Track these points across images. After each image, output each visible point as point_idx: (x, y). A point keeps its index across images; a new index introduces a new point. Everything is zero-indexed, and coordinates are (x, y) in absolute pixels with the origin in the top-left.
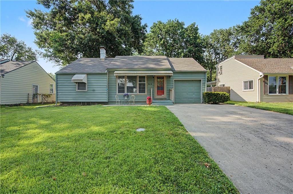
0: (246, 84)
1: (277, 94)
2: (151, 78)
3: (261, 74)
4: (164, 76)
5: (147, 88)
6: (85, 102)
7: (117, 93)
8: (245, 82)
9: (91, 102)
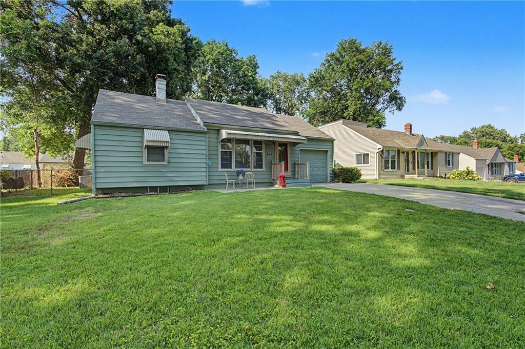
0: (359, 157)
1: (390, 170)
2: (271, 144)
3: (379, 146)
4: (289, 142)
5: (266, 160)
6: (157, 187)
7: (220, 169)
8: (357, 155)
9: (170, 186)
